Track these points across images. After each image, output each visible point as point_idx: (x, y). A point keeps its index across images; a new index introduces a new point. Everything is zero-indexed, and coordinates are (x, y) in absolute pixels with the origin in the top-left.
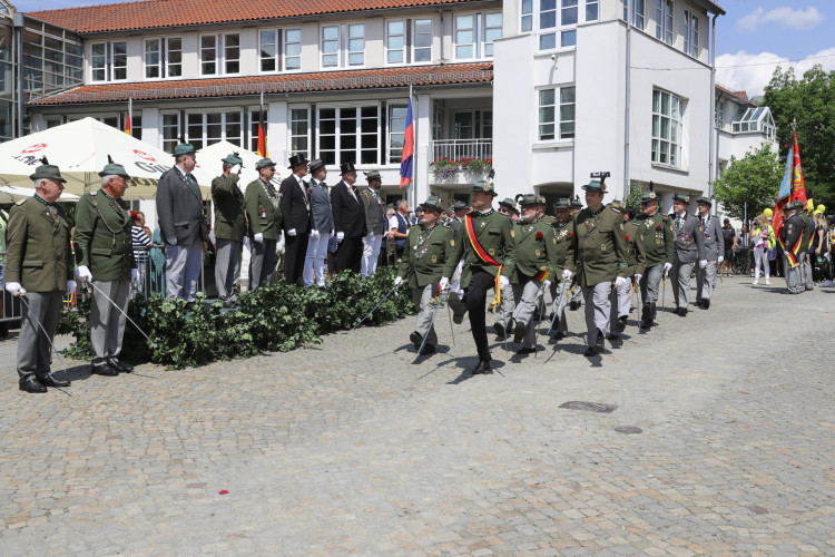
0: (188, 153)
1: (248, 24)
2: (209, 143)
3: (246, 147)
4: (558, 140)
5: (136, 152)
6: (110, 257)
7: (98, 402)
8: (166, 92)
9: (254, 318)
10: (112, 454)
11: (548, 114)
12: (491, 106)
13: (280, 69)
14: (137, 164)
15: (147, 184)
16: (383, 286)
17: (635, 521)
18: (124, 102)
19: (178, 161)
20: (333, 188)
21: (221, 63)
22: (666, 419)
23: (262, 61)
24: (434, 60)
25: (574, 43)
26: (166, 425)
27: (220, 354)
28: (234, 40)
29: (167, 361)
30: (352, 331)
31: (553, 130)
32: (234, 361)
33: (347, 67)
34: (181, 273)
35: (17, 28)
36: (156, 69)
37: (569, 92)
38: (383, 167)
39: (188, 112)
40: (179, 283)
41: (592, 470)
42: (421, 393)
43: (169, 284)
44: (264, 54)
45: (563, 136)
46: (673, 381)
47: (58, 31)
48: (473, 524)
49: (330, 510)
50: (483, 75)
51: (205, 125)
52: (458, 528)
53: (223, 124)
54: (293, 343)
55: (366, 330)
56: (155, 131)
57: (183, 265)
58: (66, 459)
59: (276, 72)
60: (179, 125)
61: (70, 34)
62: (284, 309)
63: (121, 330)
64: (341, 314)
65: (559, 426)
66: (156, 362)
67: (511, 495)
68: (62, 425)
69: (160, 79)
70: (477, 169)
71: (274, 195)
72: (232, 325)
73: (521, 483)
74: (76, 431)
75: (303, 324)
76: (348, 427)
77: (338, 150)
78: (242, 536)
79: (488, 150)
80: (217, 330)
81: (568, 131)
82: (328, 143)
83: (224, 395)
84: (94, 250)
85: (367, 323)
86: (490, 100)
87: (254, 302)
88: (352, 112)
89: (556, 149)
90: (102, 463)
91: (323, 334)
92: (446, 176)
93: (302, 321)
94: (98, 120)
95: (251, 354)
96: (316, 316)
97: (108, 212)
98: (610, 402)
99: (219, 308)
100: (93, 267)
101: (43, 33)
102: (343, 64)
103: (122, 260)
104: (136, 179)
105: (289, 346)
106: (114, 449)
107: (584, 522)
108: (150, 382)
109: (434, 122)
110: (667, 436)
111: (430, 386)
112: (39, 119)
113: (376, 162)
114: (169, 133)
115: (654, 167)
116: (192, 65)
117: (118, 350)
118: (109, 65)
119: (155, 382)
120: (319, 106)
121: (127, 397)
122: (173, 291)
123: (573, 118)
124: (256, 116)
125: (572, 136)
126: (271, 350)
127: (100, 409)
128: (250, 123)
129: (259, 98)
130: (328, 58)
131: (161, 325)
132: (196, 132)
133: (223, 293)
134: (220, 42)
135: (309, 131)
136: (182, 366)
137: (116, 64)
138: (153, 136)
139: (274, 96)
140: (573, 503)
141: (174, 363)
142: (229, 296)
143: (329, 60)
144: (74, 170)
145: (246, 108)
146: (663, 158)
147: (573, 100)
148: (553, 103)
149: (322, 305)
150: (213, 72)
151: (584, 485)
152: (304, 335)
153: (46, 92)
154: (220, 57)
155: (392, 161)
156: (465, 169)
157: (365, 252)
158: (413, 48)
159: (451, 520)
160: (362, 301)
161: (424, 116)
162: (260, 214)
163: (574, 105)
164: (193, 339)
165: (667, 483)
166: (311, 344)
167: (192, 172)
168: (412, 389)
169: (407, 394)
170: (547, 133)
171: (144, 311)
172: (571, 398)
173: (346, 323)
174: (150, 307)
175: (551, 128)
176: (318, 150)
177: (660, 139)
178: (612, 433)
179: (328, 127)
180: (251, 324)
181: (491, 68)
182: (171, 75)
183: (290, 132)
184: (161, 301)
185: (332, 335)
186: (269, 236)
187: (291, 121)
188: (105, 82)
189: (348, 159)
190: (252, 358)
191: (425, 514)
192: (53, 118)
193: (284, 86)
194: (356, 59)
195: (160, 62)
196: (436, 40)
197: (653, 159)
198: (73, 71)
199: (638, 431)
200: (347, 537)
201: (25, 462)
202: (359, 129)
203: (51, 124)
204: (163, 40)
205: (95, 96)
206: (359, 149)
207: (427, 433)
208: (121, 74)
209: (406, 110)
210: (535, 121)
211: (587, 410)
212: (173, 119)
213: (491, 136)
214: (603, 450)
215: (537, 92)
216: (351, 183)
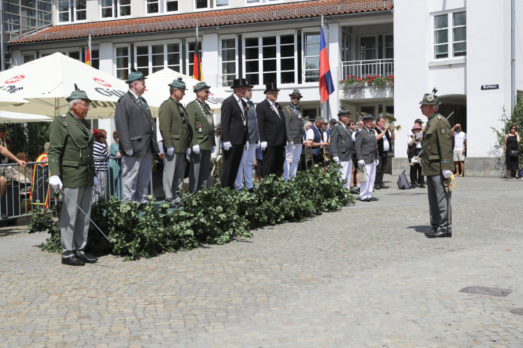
0: (139, 79)
2: (155, 70)
3: (184, 73)
4: (451, 58)
5: (95, 79)
6: (77, 168)
7: (70, 288)
8: (119, 29)
9: (195, 216)
10: (83, 332)
11: (442, 36)
12: (392, 31)
13: (212, 6)
14: (96, 89)
15: (105, 106)
16: (302, 187)
18: (85, 38)
19: (131, 87)
20: (258, 105)
21: (163, 3)
26: (126, 307)
27: (167, 247)
29: (124, 253)
30: (277, 226)
31: (447, 50)
32: (179, 252)
34: (134, 179)
36: (111, 10)
37: (461, 16)
38: (300, 85)
39: (136, 45)
40: (132, 188)
42: (338, 279)
43: (125, 189)
45: (456, 55)
50: (385, 5)
51: (150, 55)
53: (166, 54)
54: (228, 237)
55: (288, 226)
56: (110, 61)
57: (136, 173)
58: (46, 335)
59: (208, 9)
60: (129, 56)
62: (220, 208)
63: (86, 228)
64: (268, 212)
65: (460, 308)
66: (115, 254)
68: (43, 307)
69: (113, 18)
70: (381, 85)
71: (209, 113)
72: (177, 223)
74: (54, 311)
75: (235, 221)
76: (277, 309)
77: (261, 73)
79: (390, 68)
80: (165, 227)
81: (461, 50)
82: (253, 66)
83: (172, 282)
84: (65, 163)
85: (289, 219)
86: (391, 26)
87: (194, 203)
88: (273, 40)
89: (450, 66)
90: (75, 339)
91: (252, 229)
92: (353, 92)
93: (235, 218)
94: (64, 54)
95: (193, 247)
96: (247, 214)
97: (76, 131)
98: (505, 287)
99: (166, 208)
100: (64, 176)
102: (264, 1)
103: (86, 170)
104: (96, 102)
105: (225, 240)
106: (84, 327)
108: (111, 270)
109: (343, 46)
111: (346, 273)
112: (18, 55)
113: (293, 82)
114: (121, 62)
117: (84, 244)
118: (72, 8)
119: (115, 271)
120: (245, 36)
121: (93, 283)
122: (128, 194)
123: (465, 39)
124: (192, 46)
125: (464, 54)
126: (210, 243)
127: (71, 294)
128: (187, 52)
129: (195, 31)
131: (119, 223)
132: (142, 61)
133: (169, 195)
135: (237, 57)
136: (136, 257)
137: (78, 8)
138: (108, 65)
139: (207, 28)
141: (130, 255)
142: (174, 198)
144: (47, 96)
145: (184, 40)
147: (465, 23)
148: (447, 26)
149: (251, 204)
150: (157, 11)
152: (236, 230)
153: (23, 32)
155: (307, 80)
156: (370, 85)
157: (287, 159)
160: (285, 200)
161: (334, 41)
162: (197, 130)
163: (465, 27)
164: (146, 235)
166: (243, 238)
167: (143, 96)
168: (330, 276)
169: (326, 280)
170: (441, 52)
171: (105, 211)
172: (470, 284)
173: (272, 219)
174: (110, 208)
175: (445, 48)
176: (244, 72)
178: (508, 314)
179: (252, 53)
180: (192, 221)
182: (122, 15)
183: (221, 58)
184: (118, 204)
185: (260, 230)
186: (204, 148)
187: (221, 49)
188: (69, 22)
189: (270, 80)
190: (194, 250)
192: (28, 53)
193: (215, 20)
195: (113, 5)
198: (43, 15)
201: (14, 338)
202: (278, 54)
203: (27, 59)
205: (62, 35)
206: (279, 71)
208: (82, 15)
209: (319, 36)
210: (431, 43)
211: (484, 293)
212: (125, 51)
213: (393, 57)
214: (500, 329)
215: (433, 17)
216: (273, 101)
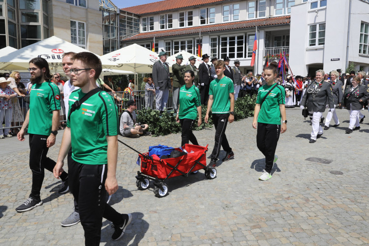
1: (196, 7)
3: (194, 54)
4: (317, 46)
5: (150, 55)
7: (124, 149)
8: (167, 34)
10: (121, 171)
11: (313, 35)
12: (289, 33)
13: (207, 23)
17: (334, 221)
18: (152, 38)
19: (160, 58)
21: (186, 22)
22: (355, 168)
23: (201, 21)
24: (267, 16)
25: (326, 5)
27: (172, 131)
28: (191, 13)
31: (315, 42)
33: (232, 21)
34: (160, 100)
35: (118, 14)
36: (164, 25)
37: (323, 26)
38: (245, 59)
39: (174, 41)
40: (160, 104)
41: (316, 192)
42: (246, 151)
44: (202, 18)
45: (320, 44)
46: (361, 150)
47: (131, 14)
48: (255, 215)
49: (195, 203)
50: (286, 21)
51: (180, 45)
52: (248, 217)
53: (186, 45)
56: (163, 48)
57: (161, 97)
59: (206, 24)
60: (171, 46)
61: (135, 15)
65: (304, 169)
67: (275, 202)
69: (165, 29)
73: (281, 196)
77: (228, 53)
78: (155, 212)
79: (288, 50)
81: (322, 42)
82: (224, 50)
86: (289, 31)
89: (316, 50)
94: (143, 46)
98: (329, 159)
101: (126, 15)
102: (231, 20)
107: (308, 219)
108: (145, 141)
109: (266, 41)
110: (356, 177)
114: (168, 49)
115: (360, 56)
116: (176, 23)
118: (148, 25)
120: (221, 36)
121: (135, 147)
122: (158, 107)
123: (324, 36)
124: (198, 41)
125: (324, 44)
127: (123, 152)
128: (196, 44)
129: (199, 34)
130: (225, 18)
131: (151, 120)
132: (177, 48)
134: (186, 14)
135: (217, 46)
137: (150, 25)
139: (204, 33)
140: (304, 208)
143: (225, 19)
145: (194, 38)
146: (364, 52)
147: (325, 29)
148: (316, 30)
150: (183, 26)
151: (311, 199)
153: (127, 36)
154: (186, 20)
155: (249, 56)
156: (277, 59)
158: (258, 12)
159: (246, 212)
161: (261, 39)
163: (325, 31)
164: (162, 126)
165: (352, 201)
166: (208, 128)
168: (243, 148)
169: (241, 150)
170: (313, 43)
172: (312, 156)
175: (314, 41)
176: (220, 53)
177: (363, 44)
178: (329, 174)
179: (224, 44)
181: (290, 18)
182: (169, 27)
183: (210, 47)
187: (210, 43)
188: (146, 31)
189: (232, 56)
191: (235, 208)
193: (208, 29)
194: (236, 18)
195: (165, 23)
196: (268, 8)
197: (360, 52)
198: (136, 28)
199: (341, 173)
200: (198, 216)
202: (236, 44)
204: (166, 15)
205: (143, 37)
206: (236, 52)
207: (244, 169)
208: (152, 28)
209: (254, 36)
210: (307, 38)
211: (318, 162)
212: (169, 44)
213: (289, 45)
214: (323, 182)
215: (309, 26)
216: (227, 65)
